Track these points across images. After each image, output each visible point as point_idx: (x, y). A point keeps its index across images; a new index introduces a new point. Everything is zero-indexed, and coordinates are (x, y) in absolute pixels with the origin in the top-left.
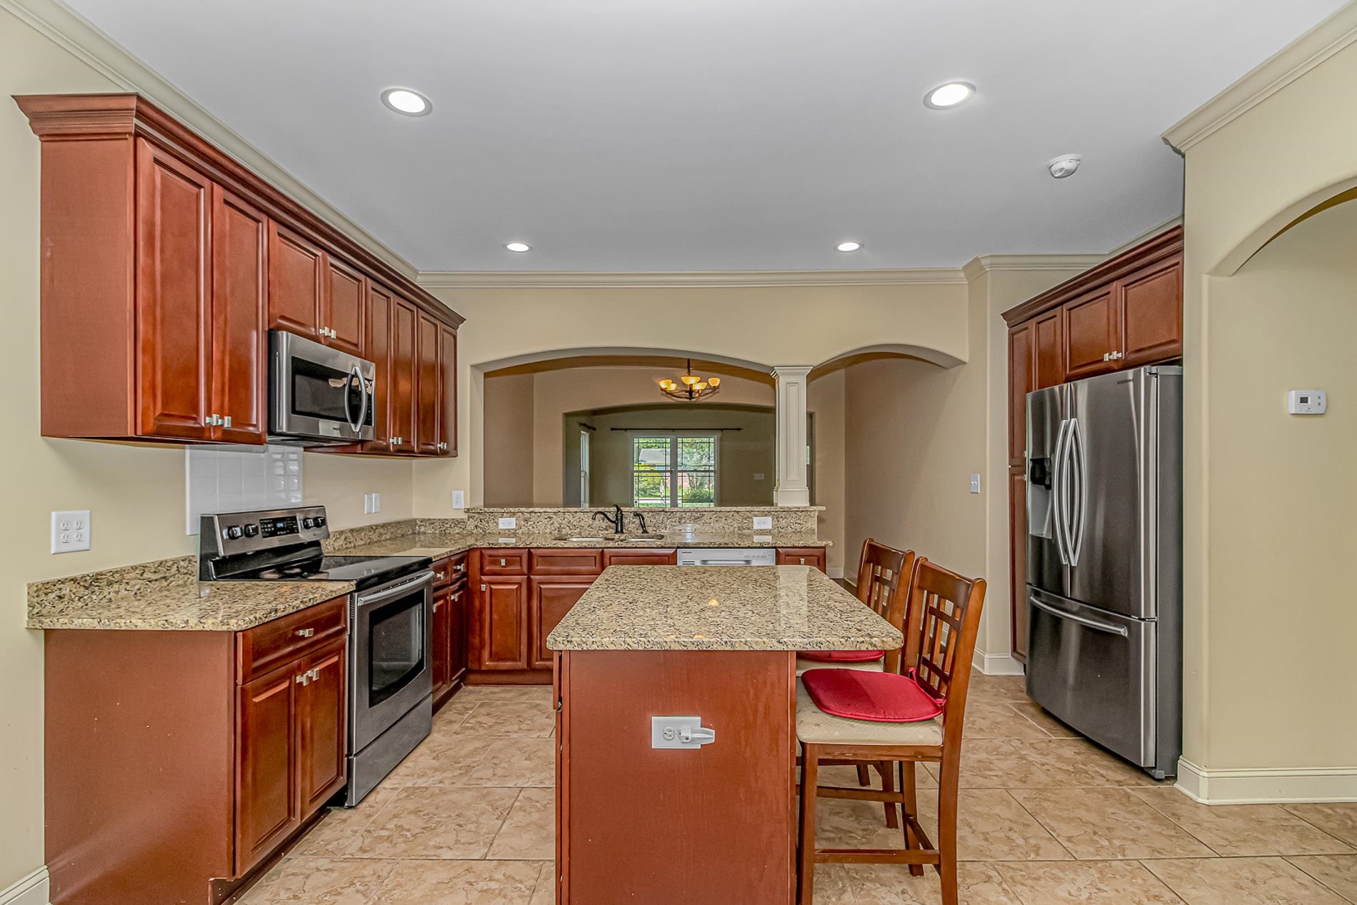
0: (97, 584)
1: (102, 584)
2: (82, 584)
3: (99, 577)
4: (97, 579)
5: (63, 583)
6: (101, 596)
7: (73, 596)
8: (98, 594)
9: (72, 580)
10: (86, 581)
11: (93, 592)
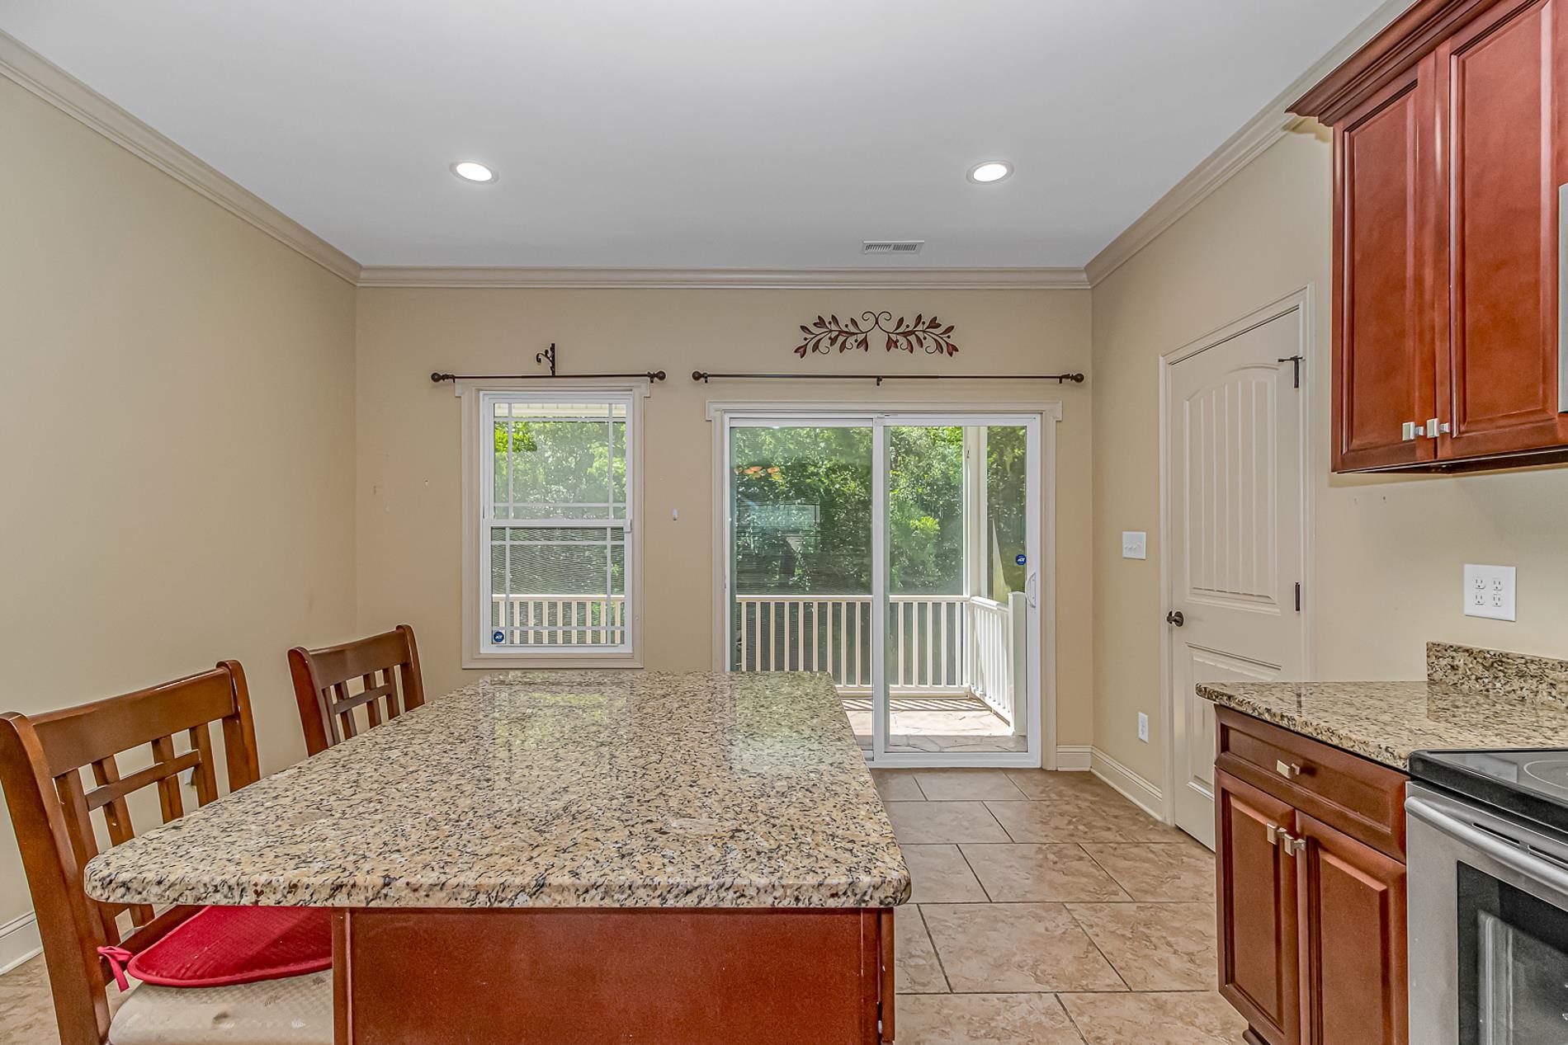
0: (1501, 668)
1: (1510, 671)
2: (1480, 661)
3: (1504, 659)
4: (1502, 662)
5: (1455, 651)
6: (1508, 688)
7: (1469, 673)
8: (1503, 682)
9: (1467, 651)
10: (1485, 658)
11: (1497, 677)
